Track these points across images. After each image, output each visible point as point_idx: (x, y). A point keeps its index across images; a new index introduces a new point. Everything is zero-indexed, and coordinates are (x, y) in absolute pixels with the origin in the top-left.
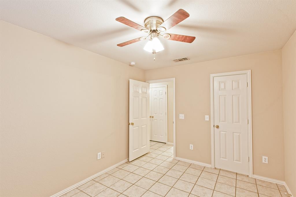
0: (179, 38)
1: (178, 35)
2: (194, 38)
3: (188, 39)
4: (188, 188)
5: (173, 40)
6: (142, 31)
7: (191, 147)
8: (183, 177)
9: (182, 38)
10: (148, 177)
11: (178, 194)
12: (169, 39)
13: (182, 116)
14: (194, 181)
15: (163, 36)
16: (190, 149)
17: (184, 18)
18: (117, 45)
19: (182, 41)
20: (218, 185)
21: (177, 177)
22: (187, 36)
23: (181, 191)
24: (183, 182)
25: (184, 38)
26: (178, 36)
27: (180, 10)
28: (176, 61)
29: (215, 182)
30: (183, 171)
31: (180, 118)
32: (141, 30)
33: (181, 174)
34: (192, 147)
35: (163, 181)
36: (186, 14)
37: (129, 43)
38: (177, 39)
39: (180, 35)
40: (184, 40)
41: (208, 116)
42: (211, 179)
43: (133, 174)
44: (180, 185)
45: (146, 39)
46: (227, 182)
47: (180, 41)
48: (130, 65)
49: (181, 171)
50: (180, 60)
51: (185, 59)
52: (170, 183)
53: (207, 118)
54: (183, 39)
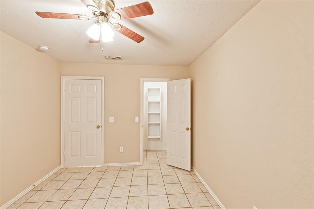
0: (129, 34)
1: (129, 29)
2: (143, 39)
3: (137, 37)
4: (125, 192)
5: (122, 33)
6: (89, 7)
7: (121, 149)
8: (117, 182)
9: (132, 34)
10: (75, 198)
11: (117, 202)
12: (117, 31)
13: (111, 119)
14: (128, 183)
15: (112, 24)
16: (120, 151)
17: (147, 13)
18: (37, 13)
19: (131, 38)
20: (149, 179)
21: (111, 185)
22: (138, 34)
23: (119, 198)
24: (118, 188)
25: (134, 35)
26: (128, 31)
27: (147, 3)
28: (108, 58)
29: (147, 177)
30: (116, 176)
31: (109, 121)
32: (88, 5)
33: (114, 180)
34: (123, 150)
35: (96, 195)
36: (151, 10)
37: (59, 16)
38: (126, 33)
39: (131, 31)
40: (132, 38)
41: (138, 117)
42: (143, 175)
43: (50, 203)
44: (117, 192)
45: (89, 19)
46: (155, 174)
47: (129, 37)
48: (38, 50)
49: (113, 177)
50: (113, 58)
51: (119, 58)
52: (104, 195)
53: (137, 119)
54: (132, 36)
